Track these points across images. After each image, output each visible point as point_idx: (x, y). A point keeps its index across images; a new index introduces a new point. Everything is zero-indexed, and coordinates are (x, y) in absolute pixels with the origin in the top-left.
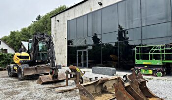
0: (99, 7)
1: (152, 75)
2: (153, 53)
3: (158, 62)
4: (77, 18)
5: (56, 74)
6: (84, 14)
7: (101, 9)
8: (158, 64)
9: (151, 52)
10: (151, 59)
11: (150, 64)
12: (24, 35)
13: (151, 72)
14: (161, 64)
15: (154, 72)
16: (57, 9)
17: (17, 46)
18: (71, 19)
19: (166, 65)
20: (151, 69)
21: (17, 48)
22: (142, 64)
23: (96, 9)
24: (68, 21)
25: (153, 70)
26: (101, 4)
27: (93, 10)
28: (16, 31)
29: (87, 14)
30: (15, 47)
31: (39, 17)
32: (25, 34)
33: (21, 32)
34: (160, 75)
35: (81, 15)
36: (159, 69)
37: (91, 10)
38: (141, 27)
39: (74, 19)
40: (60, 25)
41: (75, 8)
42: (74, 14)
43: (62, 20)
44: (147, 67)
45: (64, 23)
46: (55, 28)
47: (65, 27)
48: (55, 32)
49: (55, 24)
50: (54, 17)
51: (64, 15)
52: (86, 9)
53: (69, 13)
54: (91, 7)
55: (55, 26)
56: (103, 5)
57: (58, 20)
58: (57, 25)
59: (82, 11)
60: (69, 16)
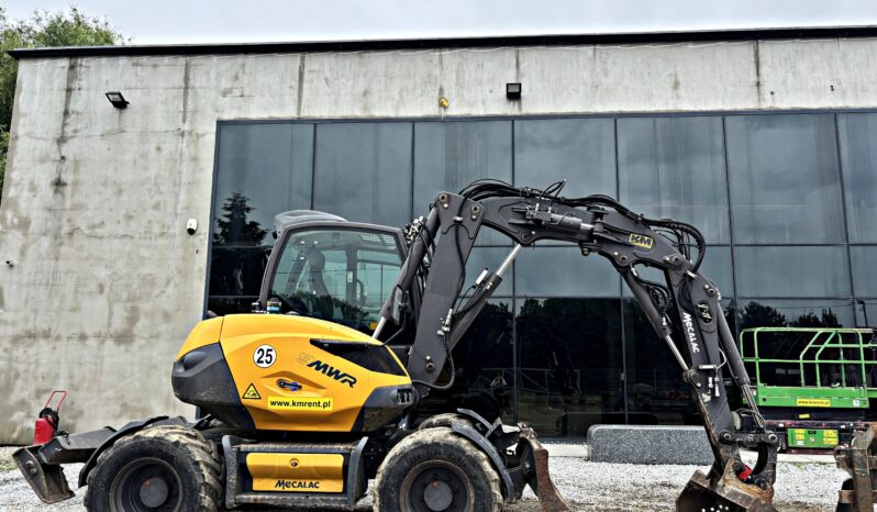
0: (500, 107)
3: (855, 397)
4: (316, 123)
6: (378, 113)
7: (512, 119)
8: (856, 404)
9: (809, 356)
11: (824, 403)
13: (830, 437)
14: (867, 406)
15: (841, 434)
18: (254, 115)
20: (832, 427)
22: (792, 404)
23: (480, 111)
24: (221, 124)
25: (841, 431)
26: (514, 95)
27: (455, 110)
29: (413, 121)
35: (358, 113)
37: (441, 105)
38: (732, 245)
39: (292, 122)
40: (131, 134)
41: (303, 59)
42: (296, 92)
43: (165, 102)
44: (807, 416)
45: (186, 127)
46: (62, 140)
47: (195, 159)
48: (60, 172)
49: (66, 113)
50: (64, 63)
51: (186, 79)
52: (400, 94)
53: (245, 79)
54: (441, 90)
55: (64, 125)
56: (523, 102)
57: (120, 94)
58: (98, 129)
59: (369, 96)
60: (237, 92)
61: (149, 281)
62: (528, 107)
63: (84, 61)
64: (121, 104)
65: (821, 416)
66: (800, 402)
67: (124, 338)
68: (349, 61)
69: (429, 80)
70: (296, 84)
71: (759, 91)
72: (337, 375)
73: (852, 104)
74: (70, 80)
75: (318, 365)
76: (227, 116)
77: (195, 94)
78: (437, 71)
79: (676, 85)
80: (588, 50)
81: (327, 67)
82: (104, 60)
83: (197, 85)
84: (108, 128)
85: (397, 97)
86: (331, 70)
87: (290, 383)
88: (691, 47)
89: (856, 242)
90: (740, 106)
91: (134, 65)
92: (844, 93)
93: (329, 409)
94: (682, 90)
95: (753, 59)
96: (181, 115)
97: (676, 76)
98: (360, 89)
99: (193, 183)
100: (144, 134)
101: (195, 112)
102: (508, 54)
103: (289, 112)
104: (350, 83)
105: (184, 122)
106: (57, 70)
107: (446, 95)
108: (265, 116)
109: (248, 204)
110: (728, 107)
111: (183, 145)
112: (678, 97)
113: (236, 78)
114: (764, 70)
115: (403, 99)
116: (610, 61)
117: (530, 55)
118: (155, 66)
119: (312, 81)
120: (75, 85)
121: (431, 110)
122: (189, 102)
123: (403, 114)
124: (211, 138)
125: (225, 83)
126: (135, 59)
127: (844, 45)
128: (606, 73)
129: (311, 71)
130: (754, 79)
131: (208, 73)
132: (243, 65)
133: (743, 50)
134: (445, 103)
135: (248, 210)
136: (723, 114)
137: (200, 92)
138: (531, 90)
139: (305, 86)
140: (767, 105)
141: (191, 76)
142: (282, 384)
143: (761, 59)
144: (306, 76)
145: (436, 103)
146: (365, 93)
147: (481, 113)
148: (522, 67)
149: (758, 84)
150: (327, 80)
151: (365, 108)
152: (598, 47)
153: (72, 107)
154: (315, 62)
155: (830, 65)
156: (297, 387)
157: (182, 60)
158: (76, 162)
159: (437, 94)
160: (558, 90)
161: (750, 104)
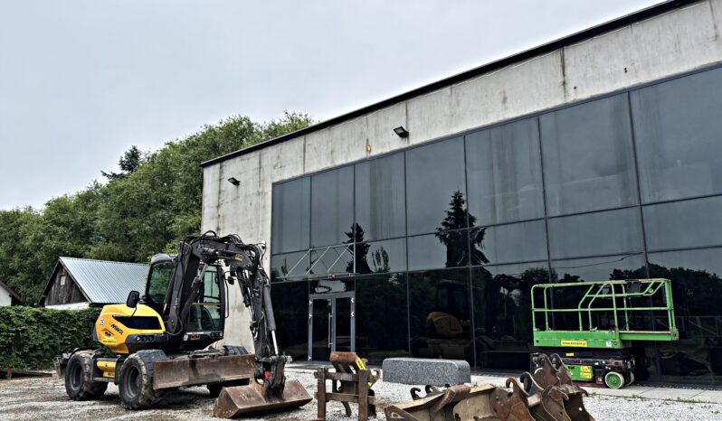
0: (397, 144)
1: (593, 382)
2: (589, 309)
3: (608, 339)
4: (311, 176)
5: (278, 382)
6: (338, 163)
7: (404, 151)
8: (609, 345)
9: (585, 305)
10: (586, 328)
12: (61, 230)
13: (586, 372)
14: (618, 346)
15: (595, 370)
16: (211, 130)
17: (21, 276)
18: (287, 176)
19: (633, 350)
20: (587, 364)
21: (23, 283)
22: (557, 345)
23: (387, 150)
24: (274, 185)
25: (594, 368)
26: (404, 134)
27: (375, 152)
28: (22, 211)
29: (354, 164)
30: (14, 280)
31: (134, 155)
32: (66, 225)
33: (48, 217)
34: (616, 384)
35: (329, 165)
36: (613, 362)
37: (367, 150)
38: (546, 219)
39: (301, 177)
40: (241, 199)
41: (305, 138)
42: (303, 159)
43: (253, 178)
44: (572, 354)
45: (260, 190)
46: (218, 206)
47: (264, 207)
48: (218, 223)
49: (220, 192)
50: (218, 166)
51: (260, 163)
52: (348, 148)
53: (282, 156)
54: (367, 140)
55: (219, 198)
56: (410, 137)
57: (235, 179)
58: (230, 198)
59: (334, 154)
60: (279, 166)
62: (415, 140)
63: (224, 163)
64: (236, 183)
65: (583, 354)
66: (564, 343)
68: (325, 134)
69: (362, 134)
70: (302, 154)
71: (565, 89)
72: (118, 329)
73: (644, 78)
74: (220, 174)
75: (114, 326)
76: (276, 180)
77: (264, 170)
78: (365, 129)
79: (505, 100)
80: (447, 90)
81: (315, 141)
82: (231, 161)
83: (264, 165)
84: (234, 196)
85: (346, 150)
86: (317, 142)
87: (109, 334)
88: (514, 67)
90: (550, 105)
91: (241, 160)
92: (636, 71)
93: (115, 344)
94: (509, 104)
95: (560, 63)
96: (258, 184)
97: (504, 92)
98: (330, 150)
99: (264, 221)
100: (246, 197)
101: (263, 180)
102: (401, 107)
103: (300, 173)
104: (325, 148)
105: (260, 186)
106: (217, 170)
107: (370, 143)
108: (290, 176)
110: (542, 108)
111: (260, 200)
112: (506, 108)
113: (279, 157)
114: (568, 71)
115: (349, 150)
116: (460, 94)
117: (415, 104)
118: (249, 159)
119: (309, 151)
120: (222, 176)
121: (362, 154)
122: (261, 175)
123: (350, 160)
124: (270, 194)
125: (275, 162)
127: (636, 28)
128: (458, 104)
129: (309, 145)
130: (561, 80)
131: (268, 157)
132: (281, 149)
133: (552, 59)
134: (369, 149)
136: (537, 115)
138: (414, 128)
139: (306, 155)
140: (571, 98)
141: (262, 161)
142: (106, 333)
143: (566, 62)
144: (307, 149)
145: (365, 150)
146: (332, 152)
148: (409, 113)
149: (564, 83)
150: (315, 149)
151: (332, 161)
152: (454, 86)
153: (222, 188)
154: (310, 139)
155: (624, 50)
156: (110, 335)
157: (258, 153)
158: (223, 217)
159: (365, 145)
160: (430, 124)
161: (559, 102)
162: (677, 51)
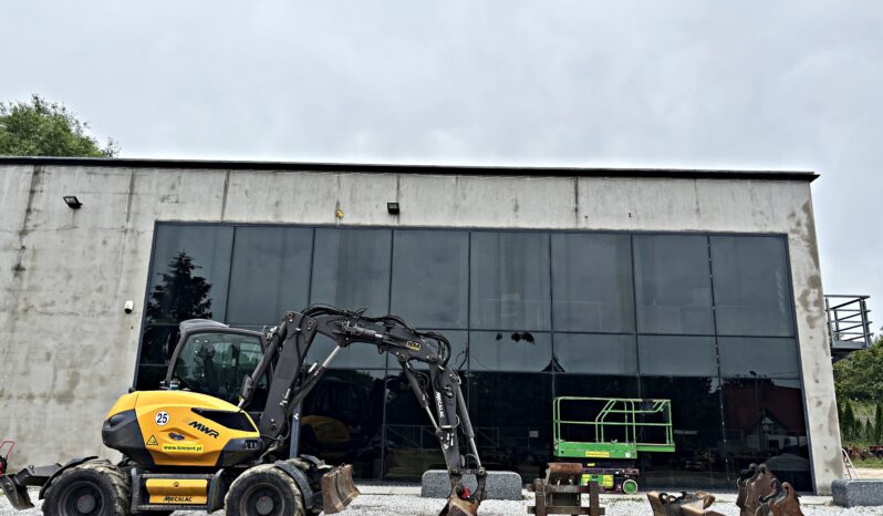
0: (384, 219)
1: (613, 490)
2: (603, 423)
3: (628, 450)
4: (236, 226)
6: (287, 220)
7: (392, 229)
8: (628, 456)
11: (605, 455)
13: (608, 481)
14: (635, 457)
15: (618, 480)
18: (186, 217)
20: (610, 473)
23: (368, 222)
24: (158, 224)
25: (615, 476)
26: (394, 211)
27: (348, 220)
29: (314, 228)
35: (270, 219)
36: (631, 471)
37: (337, 215)
38: (552, 332)
39: (216, 224)
40: (83, 230)
41: (228, 175)
42: (221, 201)
43: (113, 205)
44: (593, 465)
45: (129, 226)
46: (23, 233)
47: (135, 252)
48: (20, 259)
49: (29, 211)
50: (30, 169)
51: (132, 186)
52: (305, 205)
53: (180, 189)
54: (338, 204)
55: (26, 220)
56: (401, 216)
57: (75, 198)
58: (55, 225)
59: (280, 207)
60: (173, 199)
61: (89, 351)
62: (406, 220)
63: (47, 169)
64: (75, 206)
65: (604, 464)
66: (589, 454)
67: (65, 398)
68: (265, 178)
69: (328, 195)
70: (221, 194)
71: (577, 216)
72: (206, 430)
73: (644, 226)
74: (34, 183)
76: (165, 217)
77: (139, 199)
78: (335, 189)
79: (516, 208)
80: (452, 179)
81: (247, 181)
82: (63, 169)
83: (140, 191)
84: (64, 224)
85: (302, 208)
86: (250, 184)
88: (529, 179)
89: (643, 332)
90: (563, 226)
91: (89, 173)
92: (638, 218)
93: (201, 452)
94: (520, 212)
95: (573, 190)
96: (125, 216)
97: (516, 201)
98: (273, 200)
99: (132, 272)
100: (93, 230)
101: (137, 213)
102: (391, 179)
103: (215, 217)
104: (266, 195)
105: (128, 221)
106: (23, 175)
107: (341, 208)
108: (194, 218)
109: (193, 263)
110: (554, 226)
111: (126, 240)
112: (517, 217)
113: (173, 187)
114: (582, 199)
115: (306, 209)
116: (468, 188)
117: (408, 181)
118: (106, 175)
119: (234, 193)
120: (38, 188)
121: (329, 219)
122: (133, 205)
123: (307, 221)
124: (150, 235)
125: (164, 191)
126: (90, 169)
127: (640, 183)
128: (464, 197)
129: (235, 185)
130: (573, 205)
131: (150, 183)
132: (179, 178)
133: (566, 185)
134: (340, 214)
135: (193, 267)
136: (550, 232)
137: (143, 197)
138: (407, 207)
139: (229, 195)
140: (582, 225)
141: (136, 184)
142: (172, 436)
143: (580, 191)
144: (230, 188)
145: (333, 215)
146: (277, 204)
147: (369, 223)
148: (401, 189)
149: (576, 210)
150: (246, 192)
151: (276, 216)
152: (461, 177)
153: (33, 206)
154: (238, 178)
155: (629, 197)
156: (181, 438)
157: (129, 171)
158: (35, 251)
159: (334, 207)
160: (427, 208)
161: (570, 225)
162: (670, 213)
